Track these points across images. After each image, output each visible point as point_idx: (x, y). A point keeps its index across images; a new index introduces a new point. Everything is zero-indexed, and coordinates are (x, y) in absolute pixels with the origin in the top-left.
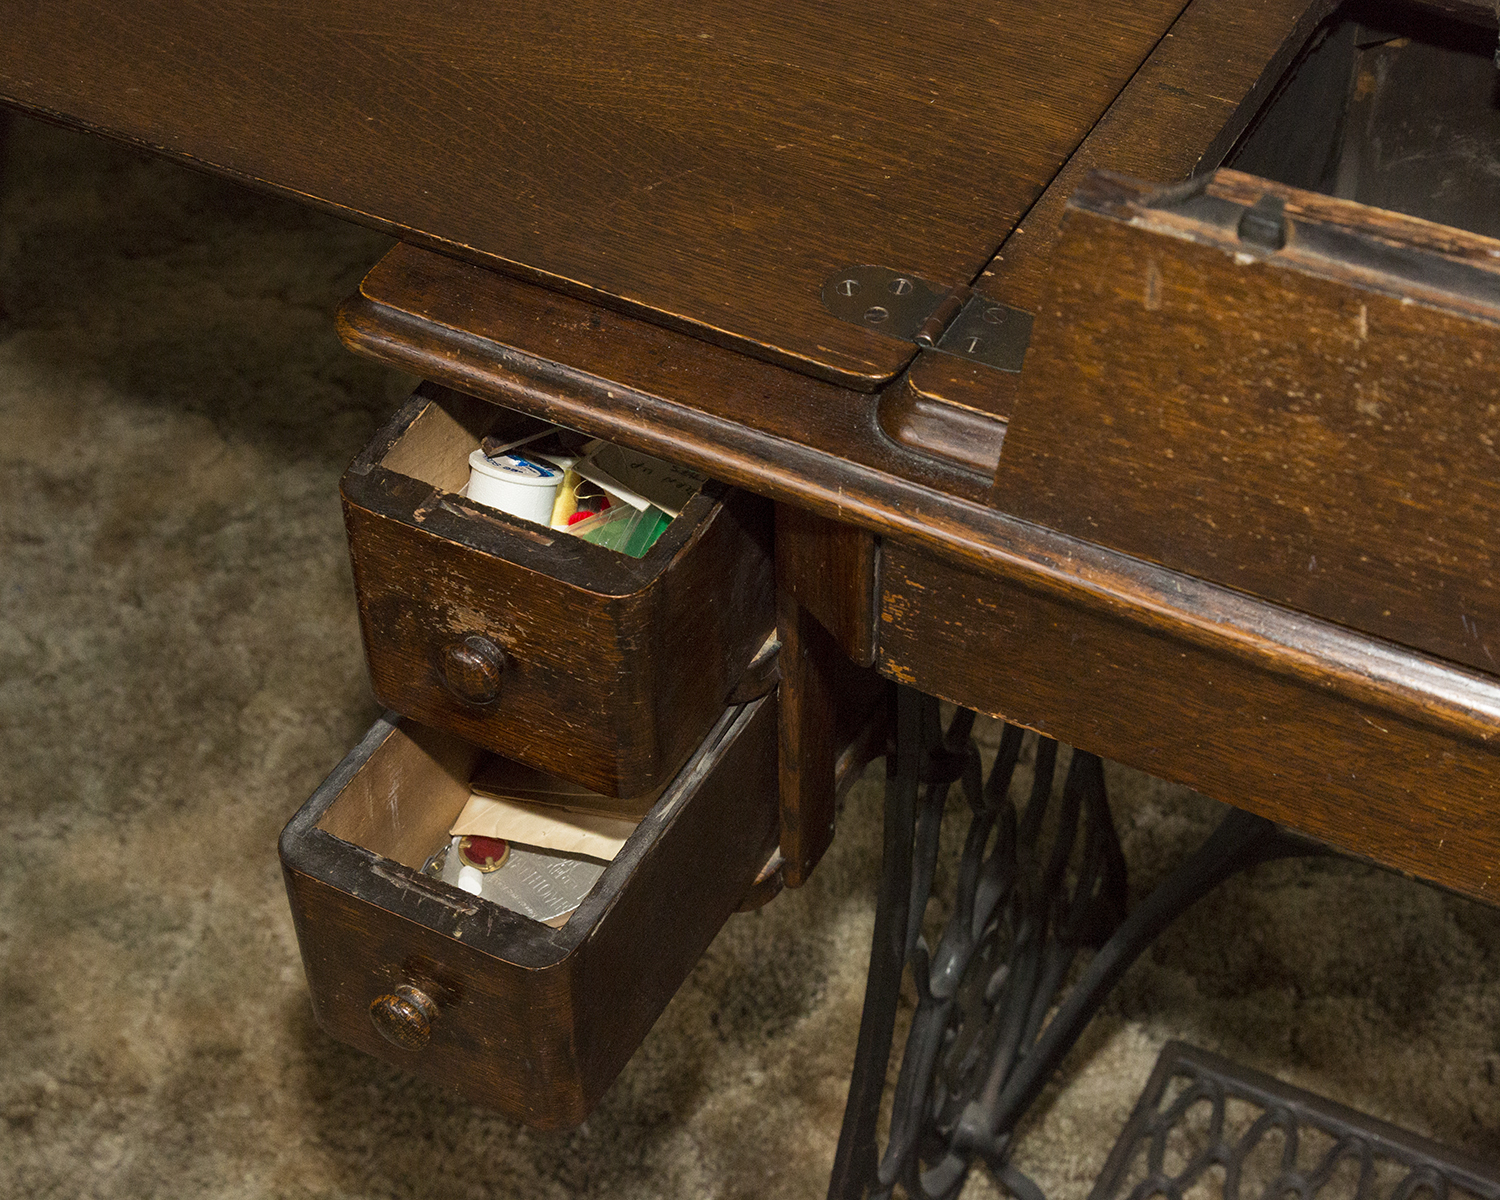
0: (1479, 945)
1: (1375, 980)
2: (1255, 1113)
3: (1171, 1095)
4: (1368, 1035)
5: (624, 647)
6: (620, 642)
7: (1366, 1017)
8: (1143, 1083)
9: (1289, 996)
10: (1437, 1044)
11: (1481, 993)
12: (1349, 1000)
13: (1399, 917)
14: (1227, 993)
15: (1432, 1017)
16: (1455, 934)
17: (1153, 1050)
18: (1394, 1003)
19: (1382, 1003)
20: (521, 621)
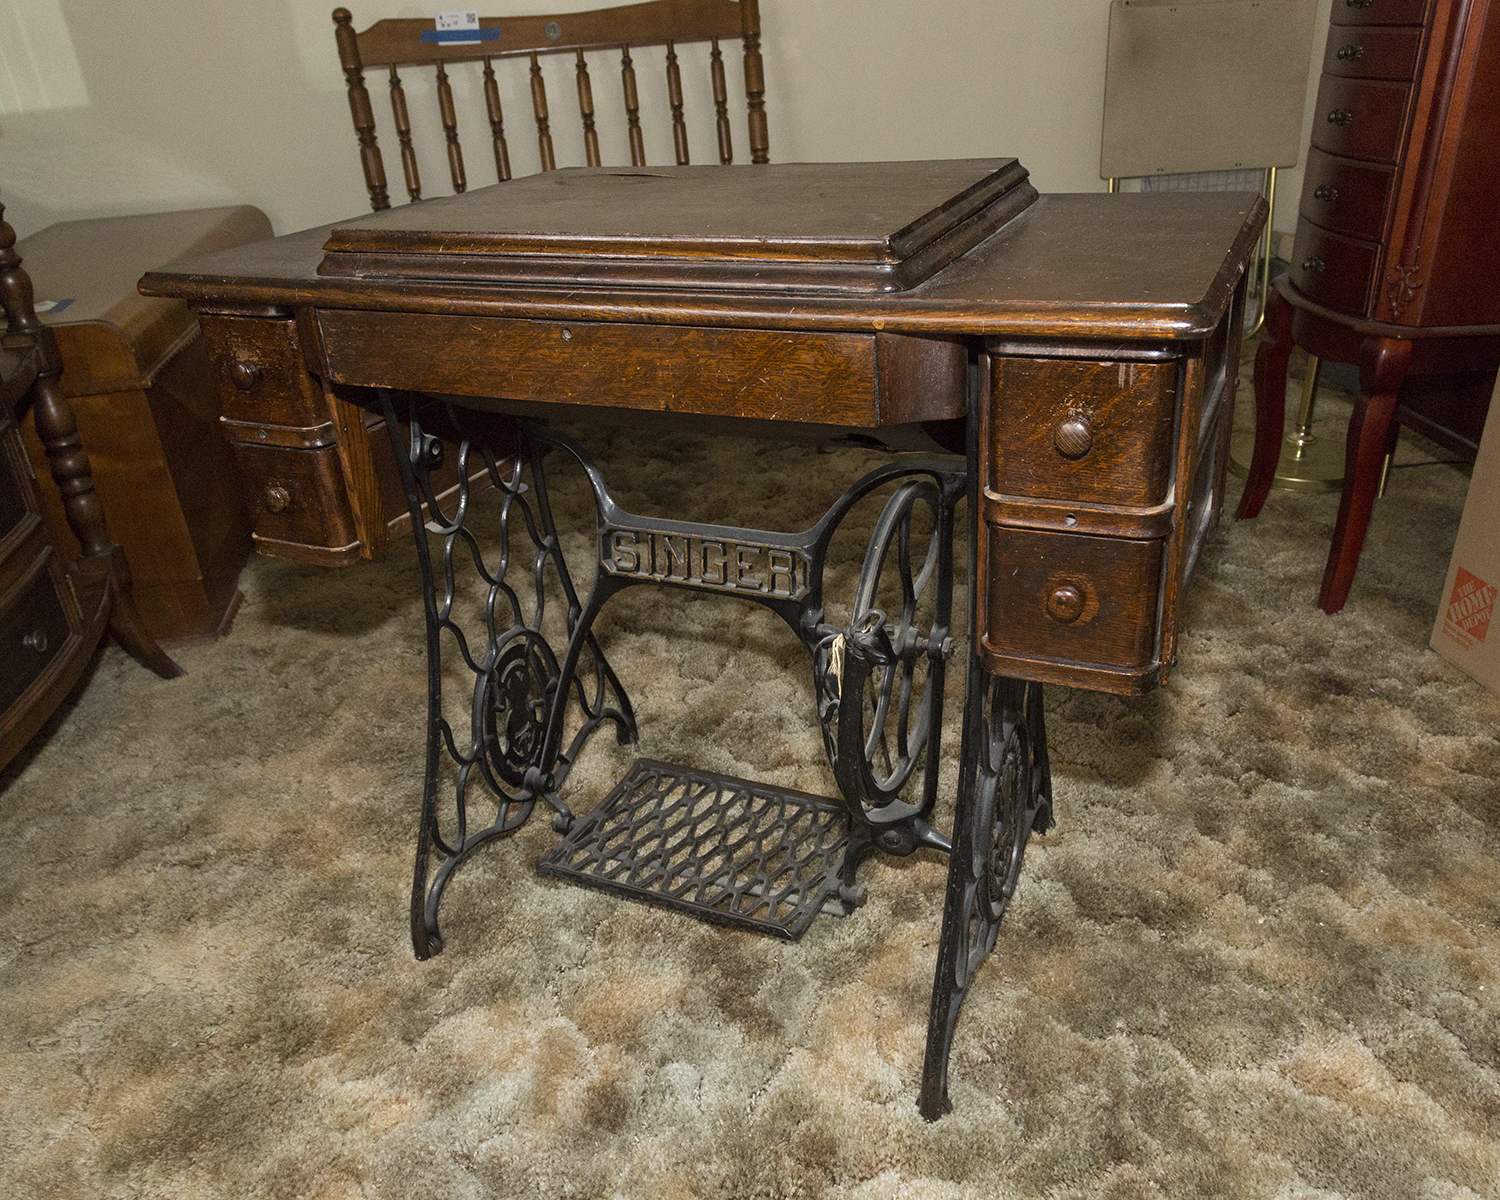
20: (258, 348)
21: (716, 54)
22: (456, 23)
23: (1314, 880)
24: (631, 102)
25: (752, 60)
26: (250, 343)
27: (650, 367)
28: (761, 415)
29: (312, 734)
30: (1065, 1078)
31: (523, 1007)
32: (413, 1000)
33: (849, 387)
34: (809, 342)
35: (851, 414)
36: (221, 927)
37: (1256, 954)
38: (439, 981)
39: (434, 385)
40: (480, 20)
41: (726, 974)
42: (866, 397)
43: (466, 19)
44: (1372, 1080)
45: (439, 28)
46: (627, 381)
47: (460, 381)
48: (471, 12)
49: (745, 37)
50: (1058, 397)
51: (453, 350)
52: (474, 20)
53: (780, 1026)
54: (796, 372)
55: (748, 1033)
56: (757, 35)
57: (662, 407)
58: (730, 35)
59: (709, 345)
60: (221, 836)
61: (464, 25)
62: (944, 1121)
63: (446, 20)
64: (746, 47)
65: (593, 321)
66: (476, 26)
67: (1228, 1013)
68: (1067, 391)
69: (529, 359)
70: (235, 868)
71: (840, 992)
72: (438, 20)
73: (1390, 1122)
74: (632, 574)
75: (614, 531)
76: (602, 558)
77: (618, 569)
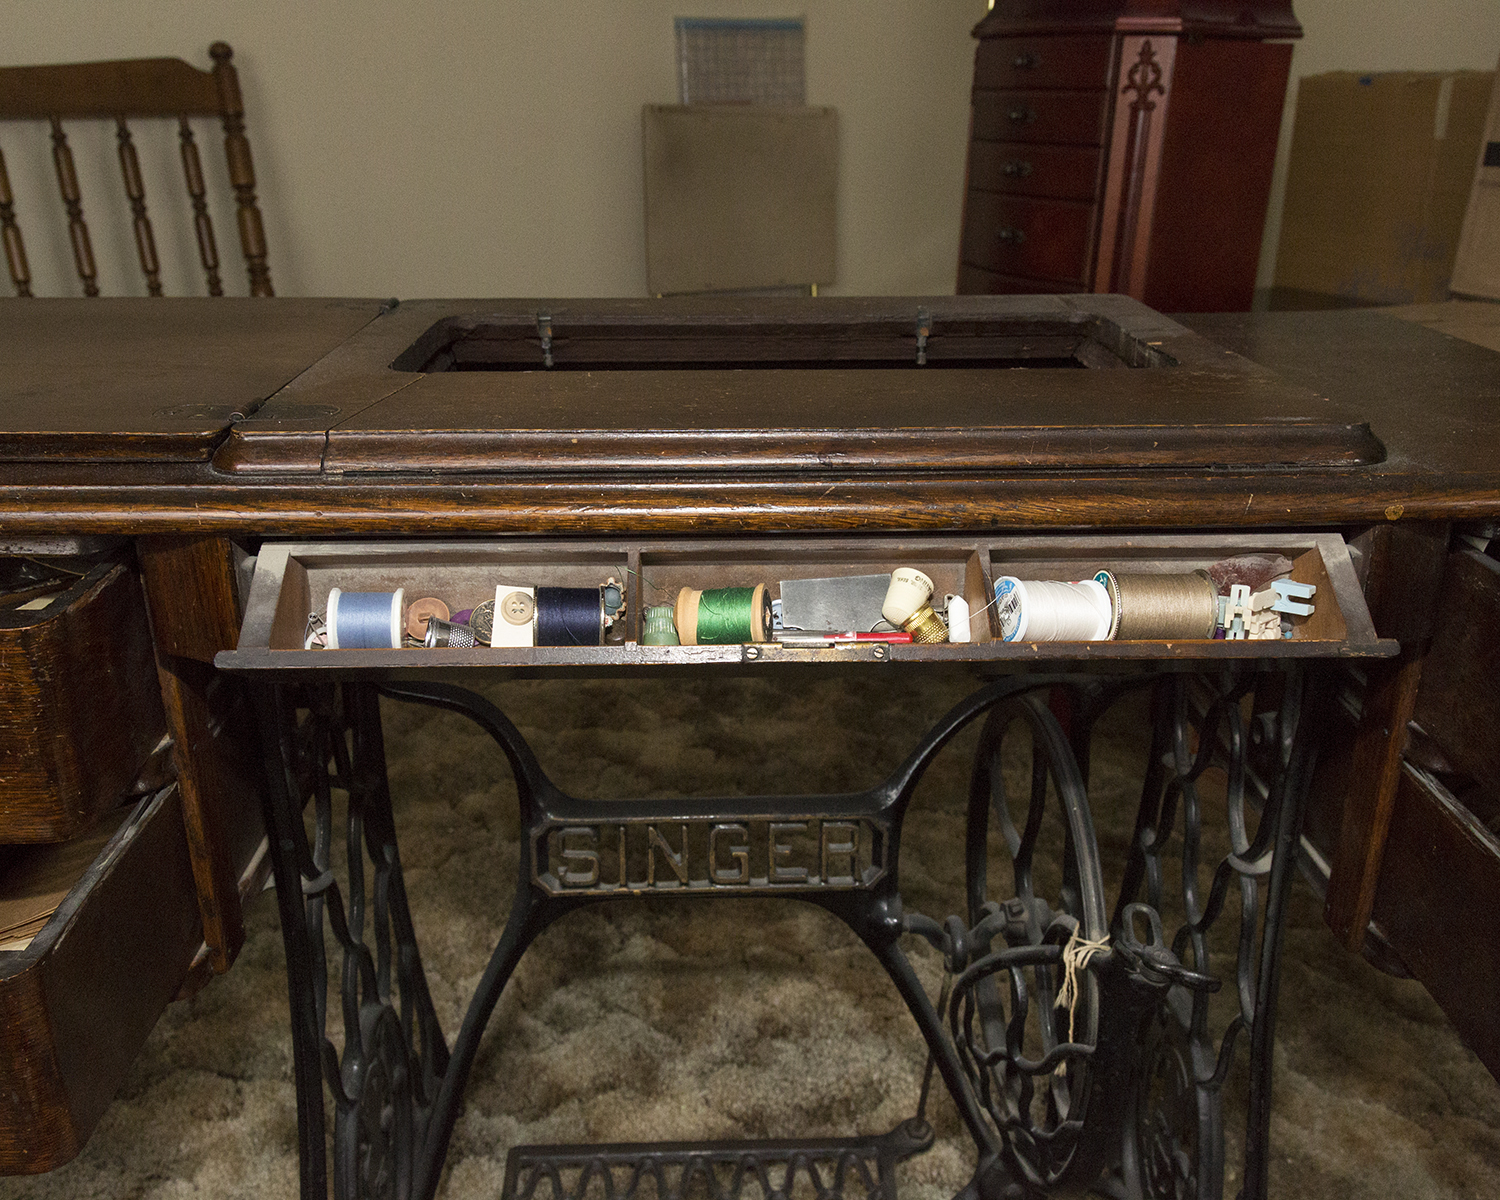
0: (673, 1037)
1: (622, 1076)
2: (577, 1173)
3: (521, 1186)
4: (631, 1108)
5: (39, 678)
6: (36, 674)
7: (625, 1098)
8: (501, 1187)
9: (574, 1105)
10: (672, 1097)
11: (684, 1062)
12: (612, 1093)
13: (623, 1039)
14: (535, 1118)
15: (663, 1084)
16: (658, 1036)
17: (501, 1167)
18: (638, 1085)
19: (630, 1085)
21: (186, 135)
25: (236, 146)
49: (223, 114)
56: (239, 114)
58: (204, 112)
64: (227, 128)
74: (592, 891)
75: (560, 828)
76: (534, 870)
77: (564, 886)
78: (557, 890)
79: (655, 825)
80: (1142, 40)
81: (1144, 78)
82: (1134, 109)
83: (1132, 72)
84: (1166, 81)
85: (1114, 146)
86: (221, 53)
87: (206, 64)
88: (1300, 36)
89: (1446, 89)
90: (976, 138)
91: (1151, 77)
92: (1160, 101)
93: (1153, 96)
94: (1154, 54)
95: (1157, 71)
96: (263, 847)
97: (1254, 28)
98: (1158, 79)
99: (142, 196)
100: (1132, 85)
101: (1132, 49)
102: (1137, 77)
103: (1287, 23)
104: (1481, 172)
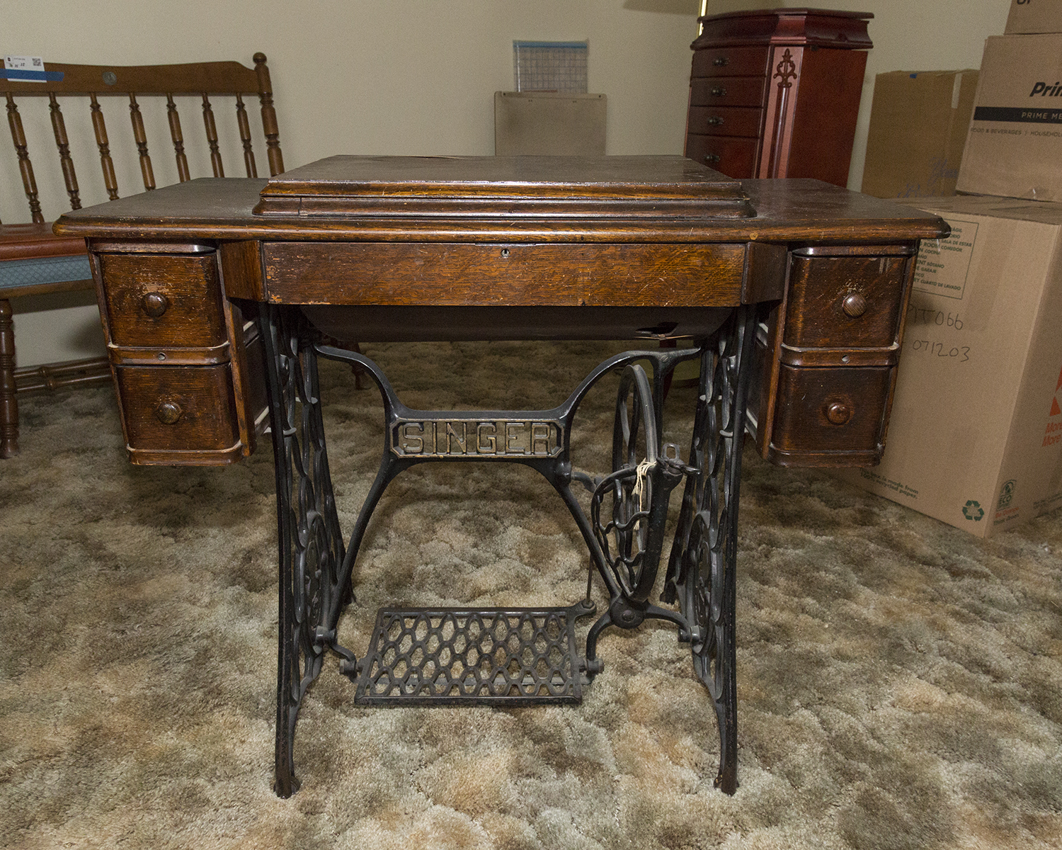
20: (170, 281)
21: (240, 106)
22: (23, 65)
23: (835, 598)
24: (176, 137)
25: (268, 113)
26: (162, 277)
27: (574, 275)
28: (657, 304)
29: (51, 649)
30: (791, 743)
31: (401, 807)
32: (303, 829)
33: (724, 280)
34: (699, 251)
35: (723, 298)
36: (68, 825)
37: (836, 645)
38: (312, 810)
39: (375, 299)
40: (45, 64)
41: (536, 742)
42: (734, 286)
43: (32, 62)
44: (938, 697)
45: (7, 67)
46: (553, 286)
47: (401, 294)
48: (37, 57)
49: (261, 95)
50: (842, 282)
51: (398, 269)
52: (39, 64)
53: (599, 765)
54: (687, 272)
55: (582, 774)
56: (270, 94)
57: (579, 304)
58: (250, 93)
59: (623, 257)
60: (16, 750)
61: (30, 67)
62: (739, 793)
63: (14, 62)
64: (262, 102)
65: (530, 243)
66: (41, 69)
67: (846, 682)
68: (847, 278)
69: (467, 275)
70: (49, 774)
71: (622, 731)
72: (6, 62)
73: (962, 716)
74: (419, 456)
75: (403, 423)
76: (392, 445)
77: (406, 453)
78: (402, 455)
79: (450, 423)
80: (785, 48)
81: (786, 70)
82: (780, 87)
83: (779, 66)
84: (797, 71)
85: (769, 107)
86: (260, 59)
87: (251, 65)
88: (872, 47)
89: (958, 79)
90: (693, 105)
91: (790, 69)
92: (795, 82)
93: (791, 79)
94: (791, 56)
95: (793, 66)
96: (266, 411)
97: (846, 42)
98: (793, 70)
99: (216, 140)
100: (779, 73)
101: (779, 54)
102: (782, 69)
103: (865, 40)
104: (972, 123)
